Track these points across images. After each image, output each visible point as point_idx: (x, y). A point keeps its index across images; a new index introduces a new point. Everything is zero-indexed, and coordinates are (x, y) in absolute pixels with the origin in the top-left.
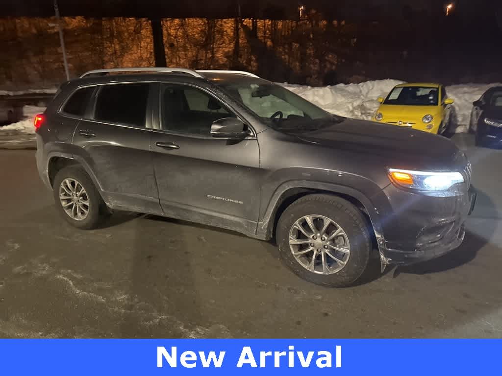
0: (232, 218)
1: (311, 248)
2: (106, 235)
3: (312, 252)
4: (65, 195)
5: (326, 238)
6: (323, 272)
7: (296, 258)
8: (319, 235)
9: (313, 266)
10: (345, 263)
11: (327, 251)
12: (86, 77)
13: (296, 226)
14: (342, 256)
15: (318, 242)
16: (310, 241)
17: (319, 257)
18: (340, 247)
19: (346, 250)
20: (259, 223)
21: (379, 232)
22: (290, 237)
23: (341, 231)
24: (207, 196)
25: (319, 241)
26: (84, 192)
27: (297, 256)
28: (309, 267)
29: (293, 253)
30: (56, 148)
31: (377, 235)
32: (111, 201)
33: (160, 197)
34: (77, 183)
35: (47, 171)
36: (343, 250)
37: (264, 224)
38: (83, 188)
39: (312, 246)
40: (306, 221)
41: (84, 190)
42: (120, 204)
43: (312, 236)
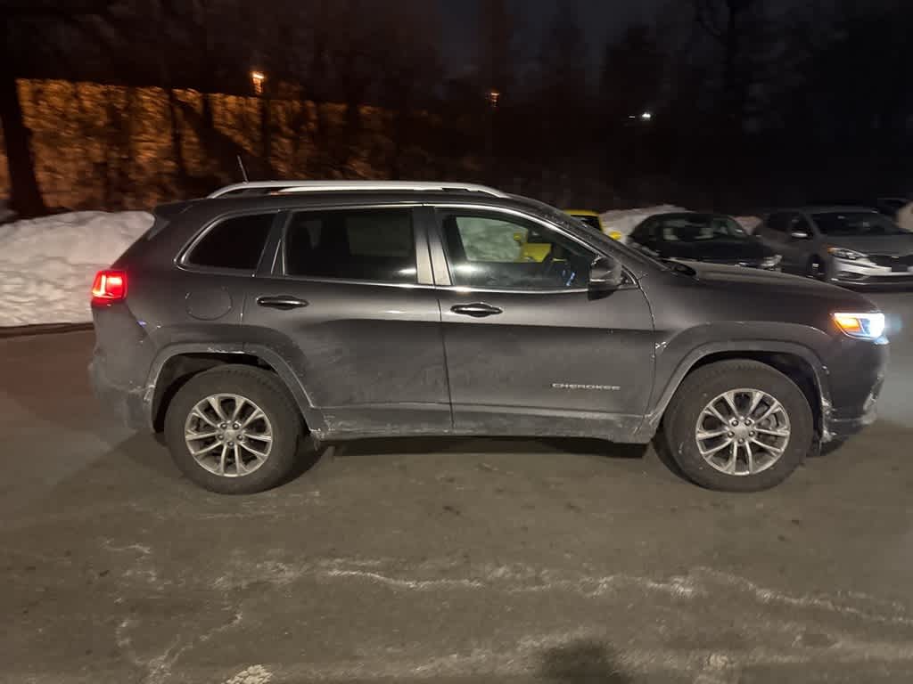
0: (597, 416)
1: (729, 440)
2: (309, 493)
3: (730, 446)
4: (197, 430)
5: (753, 422)
6: (749, 470)
7: (707, 460)
8: (742, 418)
9: (734, 466)
10: (783, 450)
11: (753, 439)
12: (224, 197)
13: (709, 410)
14: (775, 440)
15: (739, 429)
16: (728, 429)
17: (742, 450)
18: (774, 430)
19: (784, 431)
20: (646, 416)
21: (827, 399)
22: (698, 429)
23: (777, 407)
24: (551, 385)
25: (741, 427)
26: (260, 416)
27: (707, 456)
28: (729, 468)
29: (702, 452)
30: (190, 335)
31: (825, 403)
32: (329, 424)
33: (453, 401)
34: (240, 401)
35: (153, 386)
36: (779, 432)
37: (654, 416)
38: (258, 409)
39: (730, 437)
40: (723, 401)
41: (260, 413)
42: (348, 427)
43: (730, 421)
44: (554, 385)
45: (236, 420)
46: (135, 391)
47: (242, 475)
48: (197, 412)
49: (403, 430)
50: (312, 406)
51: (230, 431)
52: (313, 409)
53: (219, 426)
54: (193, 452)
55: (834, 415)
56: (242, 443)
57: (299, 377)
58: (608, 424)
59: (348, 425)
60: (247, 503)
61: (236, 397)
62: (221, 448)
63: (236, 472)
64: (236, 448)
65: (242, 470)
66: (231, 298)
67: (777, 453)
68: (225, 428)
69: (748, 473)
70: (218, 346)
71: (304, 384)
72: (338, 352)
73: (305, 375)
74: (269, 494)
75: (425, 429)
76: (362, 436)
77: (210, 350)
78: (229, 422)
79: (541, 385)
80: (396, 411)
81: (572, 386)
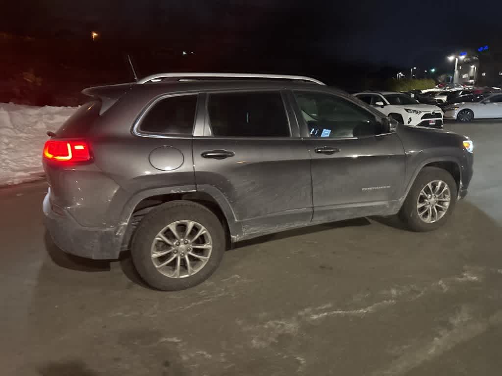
1: (428, 207)
3: (429, 210)
4: (160, 250)
5: (437, 196)
6: (436, 219)
7: (421, 218)
8: (433, 195)
9: (431, 218)
10: (447, 207)
11: (437, 205)
16: (427, 201)
17: (433, 210)
18: (444, 198)
20: (399, 200)
21: (462, 181)
22: (418, 203)
23: (446, 187)
24: (361, 190)
25: (432, 199)
26: (204, 233)
28: (429, 220)
29: (419, 215)
31: (461, 183)
32: (244, 230)
33: (314, 205)
34: (191, 225)
35: (126, 224)
37: (402, 200)
38: (203, 228)
39: (428, 205)
40: (428, 187)
42: (255, 231)
43: (429, 197)
44: (363, 189)
45: (187, 238)
46: (108, 229)
47: (193, 274)
48: (160, 237)
49: (284, 227)
50: (236, 220)
51: (182, 246)
52: (236, 222)
53: (174, 244)
54: (157, 267)
55: (462, 188)
56: (190, 253)
57: (230, 203)
59: (255, 229)
61: (188, 222)
62: (176, 259)
63: (187, 274)
64: (187, 257)
66: (183, 155)
67: (445, 209)
68: (178, 245)
69: (435, 221)
70: (179, 188)
71: (233, 207)
72: (253, 183)
73: (233, 200)
75: (297, 225)
76: (261, 235)
77: (173, 192)
78: (182, 240)
79: (357, 190)
80: (284, 216)
81: (371, 188)
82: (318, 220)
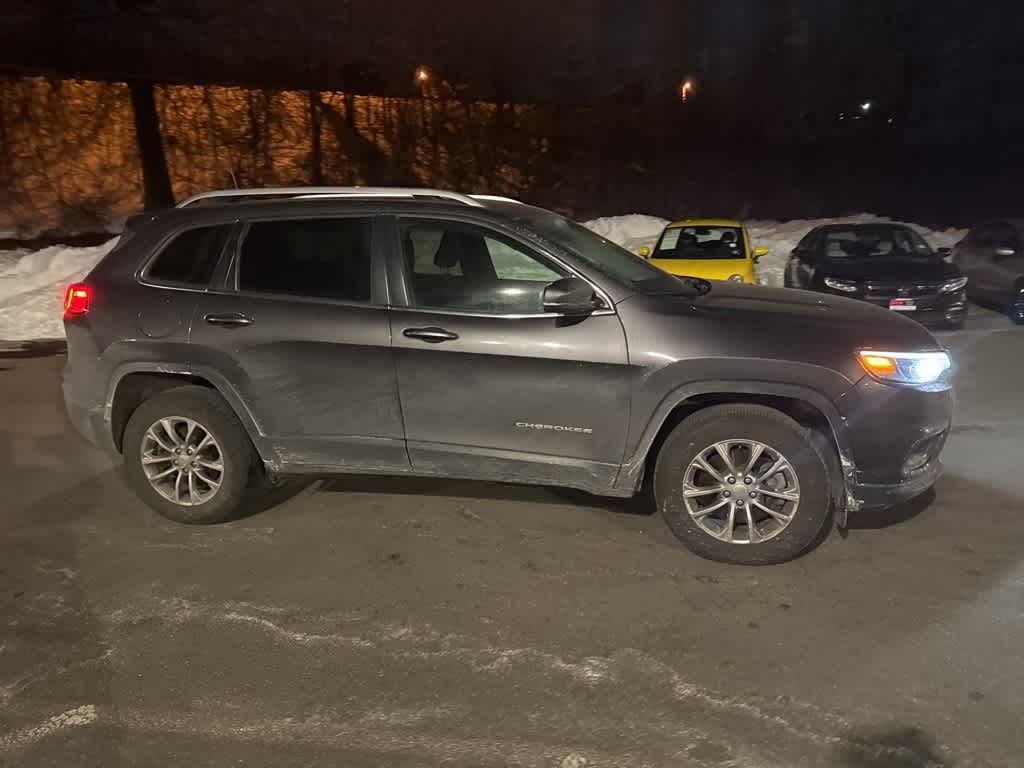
0: (566, 462)
1: (725, 501)
3: (727, 507)
5: (754, 480)
6: (749, 538)
7: (697, 522)
8: (740, 474)
9: (730, 531)
10: (791, 517)
11: (755, 502)
13: (699, 463)
14: (783, 506)
15: (738, 488)
16: (723, 487)
17: (740, 513)
18: (780, 491)
19: (792, 495)
20: (623, 465)
21: (848, 458)
22: (685, 485)
23: (783, 464)
24: (514, 424)
25: (739, 485)
26: (211, 443)
27: (697, 517)
28: (724, 534)
29: (691, 512)
30: (141, 353)
31: (845, 463)
32: (281, 455)
33: (407, 437)
34: (192, 426)
35: (110, 405)
36: (786, 495)
37: (633, 466)
38: (209, 435)
39: (727, 497)
40: (715, 452)
41: (210, 439)
42: (301, 460)
43: (726, 478)
44: (518, 424)
45: (189, 445)
46: (96, 409)
47: (197, 504)
48: (152, 434)
49: (359, 467)
50: (261, 434)
51: (184, 457)
52: (262, 438)
53: (173, 450)
54: (149, 477)
55: (859, 478)
56: (195, 470)
58: (580, 472)
59: (300, 457)
60: (197, 533)
61: (188, 421)
62: (176, 473)
64: (190, 474)
65: (196, 499)
67: (785, 521)
68: (179, 453)
69: (747, 542)
70: (167, 365)
71: (251, 410)
73: (251, 401)
74: (226, 526)
75: (381, 467)
76: (317, 470)
77: (159, 369)
78: (182, 447)
79: (503, 423)
81: (539, 426)
82: (427, 469)
